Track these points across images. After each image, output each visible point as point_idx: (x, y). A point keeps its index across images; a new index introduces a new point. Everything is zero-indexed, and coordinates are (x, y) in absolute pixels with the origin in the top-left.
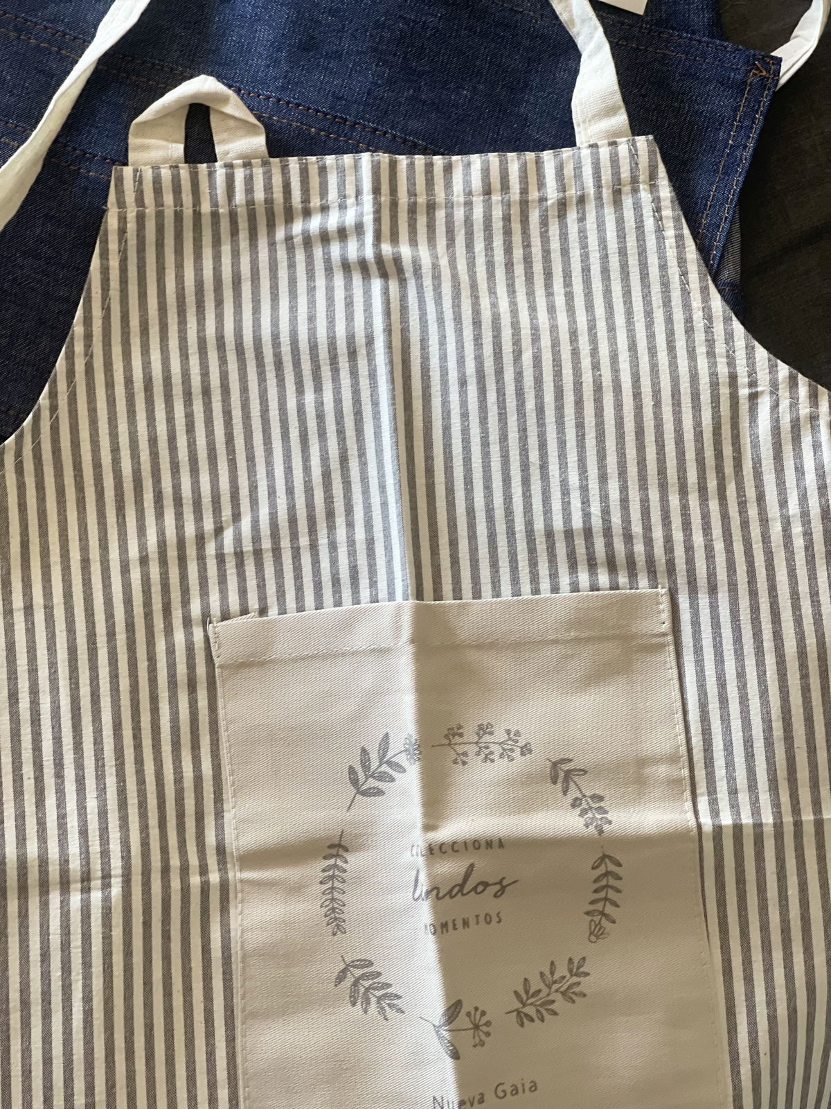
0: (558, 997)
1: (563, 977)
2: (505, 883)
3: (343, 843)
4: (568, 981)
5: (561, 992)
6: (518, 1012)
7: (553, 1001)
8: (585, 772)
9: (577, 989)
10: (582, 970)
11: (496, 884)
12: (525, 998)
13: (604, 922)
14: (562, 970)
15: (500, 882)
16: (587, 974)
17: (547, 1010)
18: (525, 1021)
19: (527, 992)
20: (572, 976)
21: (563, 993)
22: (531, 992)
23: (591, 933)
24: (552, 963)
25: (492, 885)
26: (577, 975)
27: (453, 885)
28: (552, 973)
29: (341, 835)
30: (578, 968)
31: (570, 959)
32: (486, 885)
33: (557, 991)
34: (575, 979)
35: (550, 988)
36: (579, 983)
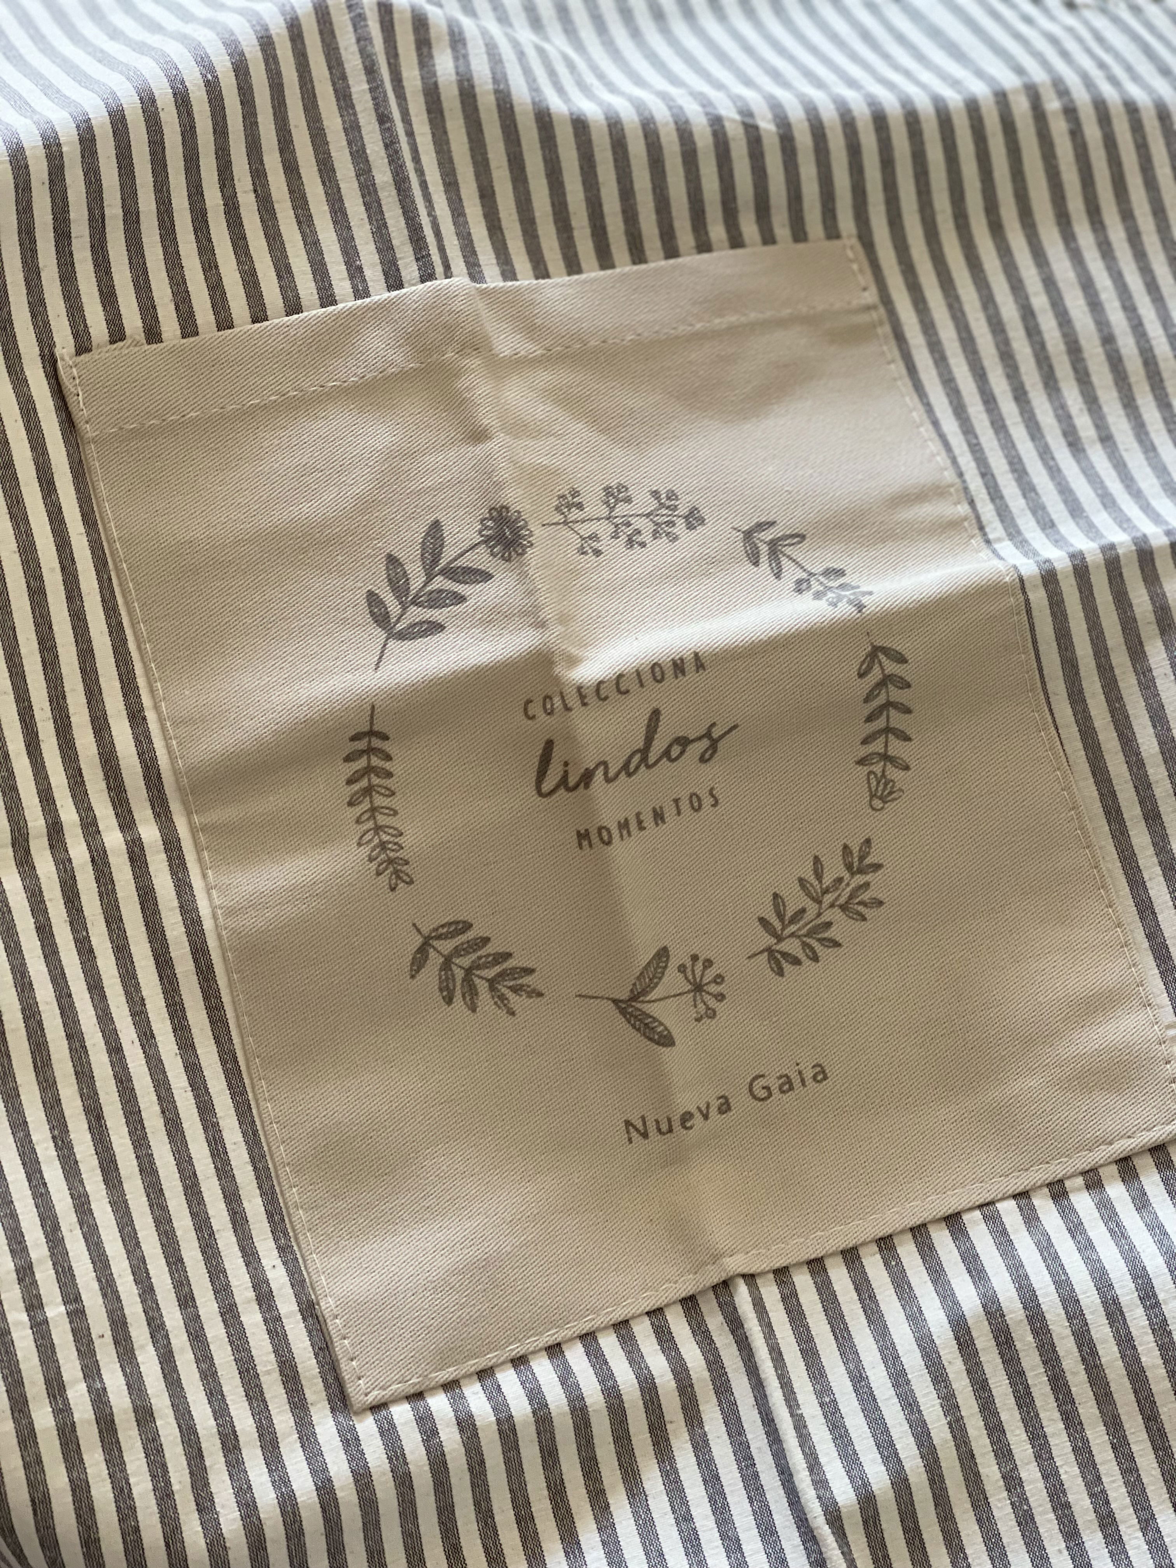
0: (835, 915)
1: (840, 880)
2: (716, 734)
3: (376, 728)
4: (848, 885)
5: (841, 907)
6: (769, 950)
7: (828, 925)
8: (803, 537)
9: (866, 896)
10: (868, 861)
11: (700, 738)
12: (777, 925)
13: (893, 773)
14: (834, 869)
15: (708, 735)
16: (877, 867)
17: (819, 940)
18: (785, 965)
19: (780, 916)
20: (853, 874)
21: (844, 908)
22: (789, 914)
23: (873, 796)
24: (817, 860)
25: (693, 741)
26: (861, 871)
27: (629, 752)
28: (819, 876)
29: (372, 716)
30: (862, 858)
31: (845, 847)
32: (683, 742)
33: (832, 906)
34: (860, 879)
35: (820, 902)
36: (867, 885)
